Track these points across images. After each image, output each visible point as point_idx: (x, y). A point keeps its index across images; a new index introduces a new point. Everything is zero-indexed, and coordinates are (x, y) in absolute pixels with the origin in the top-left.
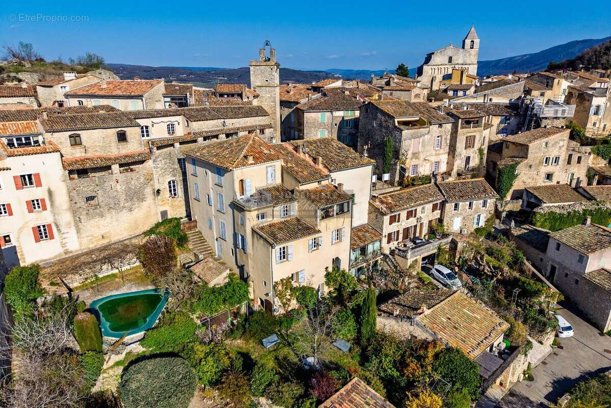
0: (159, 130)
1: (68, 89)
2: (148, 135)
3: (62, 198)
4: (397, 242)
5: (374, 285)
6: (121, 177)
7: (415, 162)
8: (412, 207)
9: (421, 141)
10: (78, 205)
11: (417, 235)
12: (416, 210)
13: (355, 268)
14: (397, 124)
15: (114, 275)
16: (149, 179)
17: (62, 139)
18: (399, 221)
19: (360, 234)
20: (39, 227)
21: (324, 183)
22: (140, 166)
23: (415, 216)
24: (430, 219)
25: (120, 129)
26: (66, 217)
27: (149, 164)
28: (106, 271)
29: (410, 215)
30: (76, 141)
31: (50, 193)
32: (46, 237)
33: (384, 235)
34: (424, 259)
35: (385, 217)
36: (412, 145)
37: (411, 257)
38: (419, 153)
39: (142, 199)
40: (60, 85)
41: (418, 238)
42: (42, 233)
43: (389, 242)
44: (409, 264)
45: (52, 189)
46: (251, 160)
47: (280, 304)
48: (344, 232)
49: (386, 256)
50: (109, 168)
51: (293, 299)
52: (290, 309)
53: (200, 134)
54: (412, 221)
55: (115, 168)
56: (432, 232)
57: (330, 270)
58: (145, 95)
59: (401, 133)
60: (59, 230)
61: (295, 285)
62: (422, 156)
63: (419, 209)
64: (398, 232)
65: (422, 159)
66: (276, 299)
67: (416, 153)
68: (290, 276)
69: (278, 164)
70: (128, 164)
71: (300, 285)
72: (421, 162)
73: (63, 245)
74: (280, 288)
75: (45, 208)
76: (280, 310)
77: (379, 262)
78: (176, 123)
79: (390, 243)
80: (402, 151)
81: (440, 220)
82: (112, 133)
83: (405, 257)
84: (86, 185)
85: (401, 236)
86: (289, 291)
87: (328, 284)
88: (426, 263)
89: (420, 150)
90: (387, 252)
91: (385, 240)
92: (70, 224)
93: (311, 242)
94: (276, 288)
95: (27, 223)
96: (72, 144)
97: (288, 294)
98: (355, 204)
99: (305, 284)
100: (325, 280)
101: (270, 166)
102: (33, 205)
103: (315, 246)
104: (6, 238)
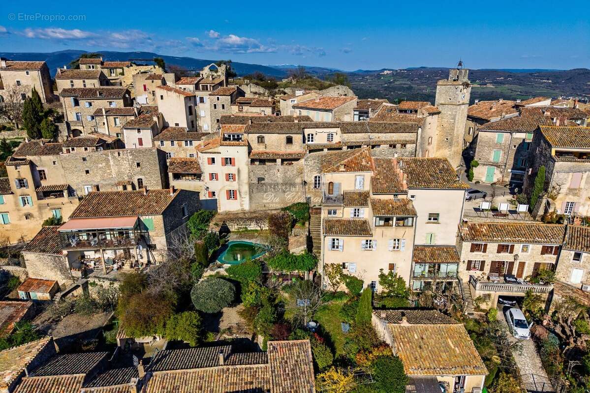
0: (320, 137)
1: (296, 102)
2: (312, 141)
3: (244, 176)
4: (482, 272)
6: (281, 168)
7: (572, 199)
8: (508, 241)
9: (585, 177)
10: (253, 182)
11: (514, 273)
12: (513, 246)
13: (420, 281)
14: (553, 154)
15: (257, 231)
16: (301, 172)
17: (253, 138)
18: (485, 251)
20: (231, 191)
21: (400, 197)
22: (296, 162)
23: (511, 252)
24: (537, 262)
25: (288, 135)
26: (245, 188)
27: (302, 161)
28: (253, 226)
29: (502, 249)
30: (261, 140)
31: (239, 171)
32: (233, 197)
33: (462, 260)
34: (501, 297)
35: (466, 243)
36: (570, 180)
38: (580, 189)
40: (291, 100)
41: (513, 277)
42: (231, 194)
43: (469, 269)
44: (477, 295)
45: (240, 169)
46: (342, 168)
47: (329, 282)
48: (404, 243)
50: (274, 161)
51: (343, 284)
52: (339, 290)
53: (345, 144)
54: (506, 257)
55: (279, 161)
56: (536, 275)
57: (386, 272)
58: (334, 110)
59: (554, 163)
60: (240, 195)
61: (345, 272)
63: (518, 247)
64: (483, 262)
65: (584, 196)
66: (326, 277)
67: (575, 189)
68: (341, 264)
69: (368, 175)
70: (289, 160)
71: (350, 275)
72: (582, 201)
73: (242, 205)
74: (330, 270)
75: (235, 180)
76: (329, 287)
77: (454, 284)
78: (335, 134)
80: (553, 183)
81: (554, 267)
82: (283, 137)
83: (475, 287)
84: (258, 168)
85: (487, 268)
86: (339, 275)
87: (381, 283)
89: (582, 186)
90: (466, 278)
91: (463, 267)
92: (247, 193)
93: (364, 242)
94: (326, 268)
95: (224, 187)
96: (258, 142)
97: (338, 277)
98: (439, 223)
99: (356, 275)
100: (379, 279)
101: (360, 175)
102: (229, 177)
103: (370, 247)
104: (214, 193)
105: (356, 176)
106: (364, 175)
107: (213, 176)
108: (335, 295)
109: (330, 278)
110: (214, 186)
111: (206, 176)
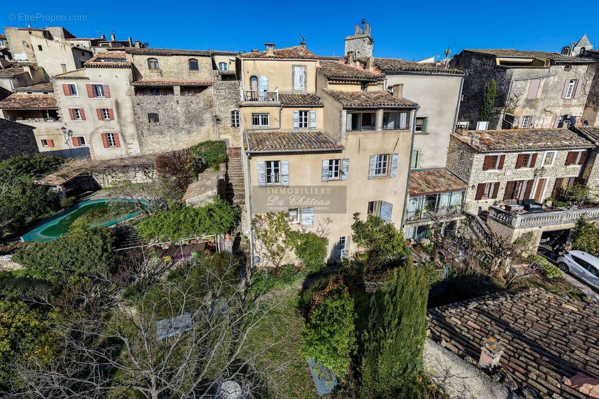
3: (127, 111)
4: (494, 200)
5: (442, 259)
6: (182, 99)
7: (528, 111)
8: (530, 149)
9: (542, 84)
10: (141, 120)
11: (532, 196)
12: (535, 156)
13: (414, 225)
14: (498, 63)
16: (210, 105)
17: (141, 61)
18: (500, 168)
19: (429, 178)
20: (109, 135)
21: (373, 89)
23: (532, 166)
24: (559, 176)
25: (192, 57)
26: (130, 130)
27: (210, 91)
28: (139, 178)
29: (522, 161)
30: (150, 63)
31: (117, 105)
32: (115, 144)
33: (470, 185)
34: (545, 235)
35: (476, 156)
36: (527, 88)
37: (521, 227)
38: (536, 100)
39: (201, 124)
41: (533, 202)
42: (111, 140)
43: (478, 197)
44: (514, 238)
45: (119, 101)
46: (270, 53)
47: (265, 251)
48: (396, 160)
49: (470, 217)
50: (171, 89)
51: (291, 250)
52: (283, 263)
54: (525, 173)
55: (177, 89)
56: (561, 197)
57: (364, 218)
60: (125, 141)
61: (294, 227)
62: (540, 106)
63: (542, 156)
64: (497, 185)
65: (540, 108)
66: (258, 243)
67: (532, 100)
69: (312, 66)
70: (191, 88)
71: (304, 231)
72: (538, 114)
73: (128, 155)
74: (266, 226)
75: (113, 119)
76: (266, 260)
77: (458, 224)
79: (480, 199)
80: (511, 95)
81: (580, 181)
82: (185, 60)
83: (509, 225)
84: (150, 102)
85: (501, 193)
86: (283, 235)
87: (356, 239)
88: (547, 243)
89: (539, 97)
90: (474, 212)
91: (471, 193)
92: (134, 136)
93: (326, 164)
94: (258, 225)
95: (97, 129)
96: (150, 68)
97: (281, 239)
98: (427, 134)
99: (313, 230)
100: (352, 232)
101: (299, 66)
102: (104, 114)
103: (336, 175)
104: (82, 140)
105: (293, 66)
106: (305, 66)
107: (76, 113)
108: (278, 274)
109: (265, 243)
110: (80, 128)
111: (64, 114)
